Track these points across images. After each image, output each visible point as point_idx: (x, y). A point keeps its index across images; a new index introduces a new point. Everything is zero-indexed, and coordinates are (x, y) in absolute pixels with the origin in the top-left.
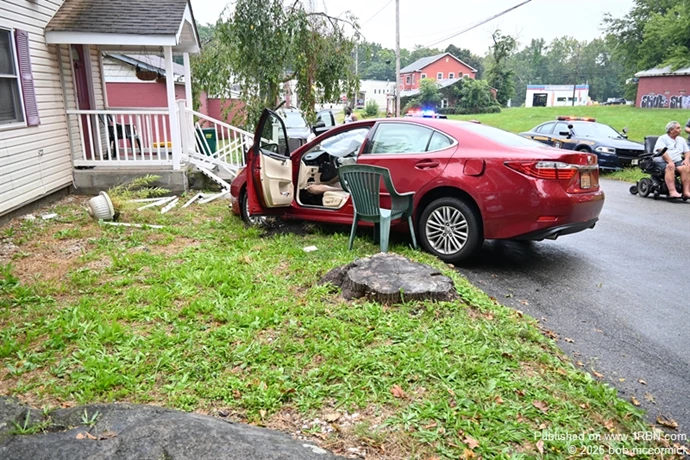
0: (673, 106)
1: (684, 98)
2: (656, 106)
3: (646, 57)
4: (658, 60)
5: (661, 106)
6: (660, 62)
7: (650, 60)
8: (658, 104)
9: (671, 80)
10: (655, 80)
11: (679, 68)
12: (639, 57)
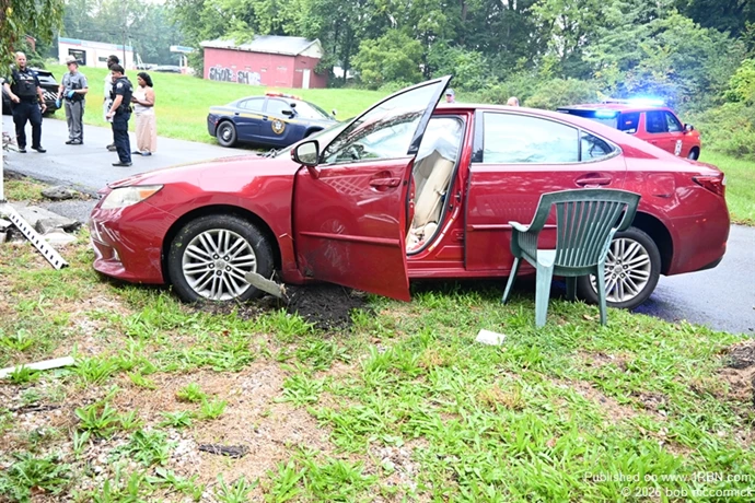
0: (240, 81)
1: (250, 74)
2: (224, 80)
3: (208, 27)
4: (220, 31)
5: (229, 80)
6: (222, 34)
7: (212, 31)
8: (226, 77)
9: (236, 54)
10: (221, 52)
11: (242, 43)
12: (202, 26)
